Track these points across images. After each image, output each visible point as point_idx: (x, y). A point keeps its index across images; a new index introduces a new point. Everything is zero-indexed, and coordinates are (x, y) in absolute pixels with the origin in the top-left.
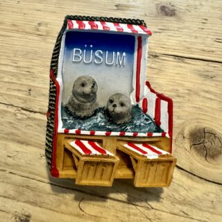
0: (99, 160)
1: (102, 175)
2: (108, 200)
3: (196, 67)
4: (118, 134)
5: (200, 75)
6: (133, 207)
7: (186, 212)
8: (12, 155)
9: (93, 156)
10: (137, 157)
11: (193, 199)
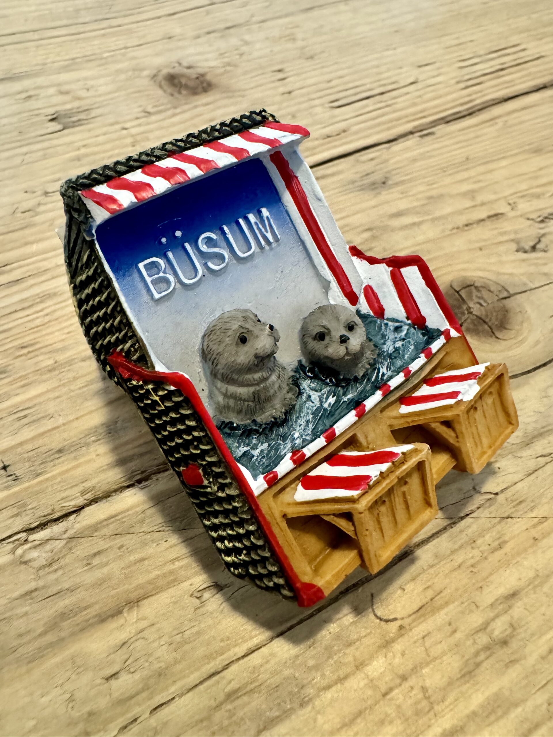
0: (393, 479)
1: (407, 507)
2: (419, 552)
3: (341, 177)
4: (378, 395)
5: (363, 189)
6: (467, 521)
7: (545, 452)
8: (115, 668)
9: (378, 483)
10: (448, 414)
11: (536, 422)
